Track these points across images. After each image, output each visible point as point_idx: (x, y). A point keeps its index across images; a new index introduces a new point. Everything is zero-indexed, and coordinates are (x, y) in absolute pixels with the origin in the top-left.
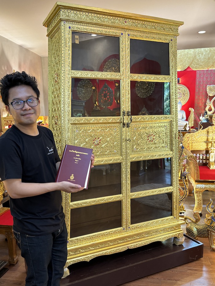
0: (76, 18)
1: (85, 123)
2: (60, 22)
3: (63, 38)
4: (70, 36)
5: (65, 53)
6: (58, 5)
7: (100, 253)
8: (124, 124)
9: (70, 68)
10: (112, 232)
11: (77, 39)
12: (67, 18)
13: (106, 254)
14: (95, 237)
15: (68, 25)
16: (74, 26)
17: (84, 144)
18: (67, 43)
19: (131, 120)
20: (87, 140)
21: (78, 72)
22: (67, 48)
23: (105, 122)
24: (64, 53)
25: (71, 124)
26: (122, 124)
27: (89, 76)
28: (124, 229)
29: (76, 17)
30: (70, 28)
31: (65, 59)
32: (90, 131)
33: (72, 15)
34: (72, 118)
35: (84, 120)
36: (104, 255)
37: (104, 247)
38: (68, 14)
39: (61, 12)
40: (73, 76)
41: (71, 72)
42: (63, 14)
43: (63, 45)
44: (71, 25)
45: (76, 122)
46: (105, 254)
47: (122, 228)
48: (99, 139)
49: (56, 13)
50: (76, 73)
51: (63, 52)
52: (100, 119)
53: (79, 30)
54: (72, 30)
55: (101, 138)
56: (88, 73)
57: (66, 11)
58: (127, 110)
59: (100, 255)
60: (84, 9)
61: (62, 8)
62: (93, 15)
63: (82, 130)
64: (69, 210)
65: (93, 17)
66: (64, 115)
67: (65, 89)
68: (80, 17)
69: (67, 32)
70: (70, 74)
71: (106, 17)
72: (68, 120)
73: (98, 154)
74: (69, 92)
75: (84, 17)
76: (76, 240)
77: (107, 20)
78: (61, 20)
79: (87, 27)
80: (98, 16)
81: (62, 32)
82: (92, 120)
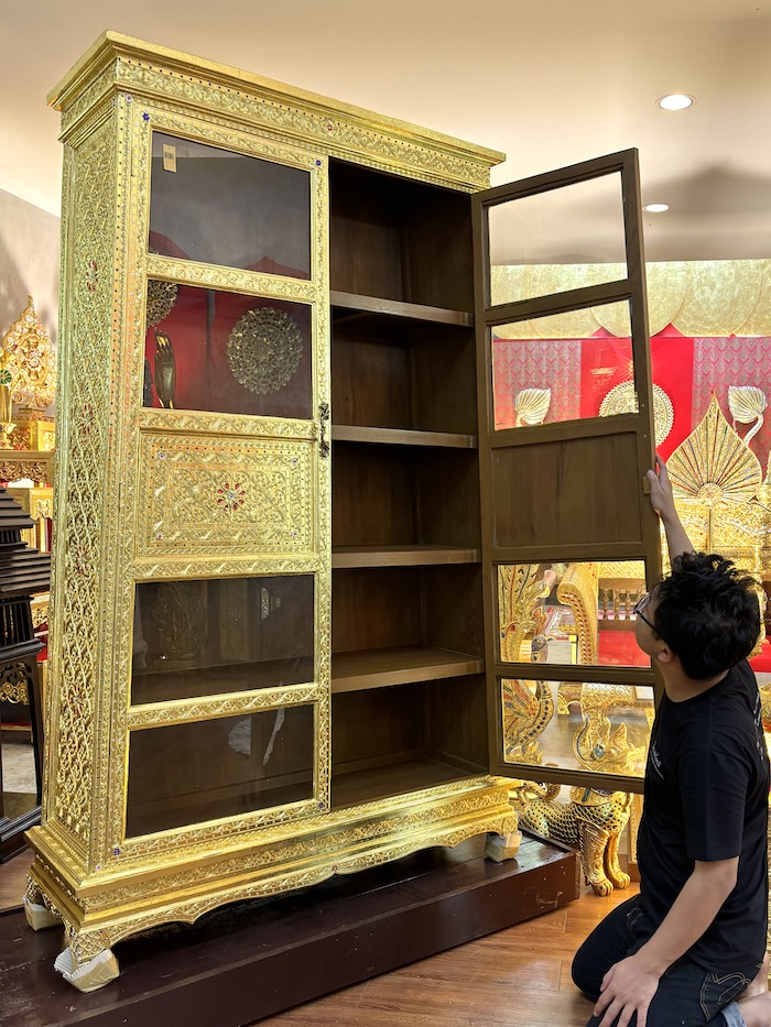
0: (169, 92)
1: (189, 431)
2: (112, 94)
3: (120, 148)
4: (148, 142)
5: (128, 192)
6: (108, 42)
7: (235, 889)
8: (324, 447)
9: (143, 246)
10: (280, 817)
11: (171, 156)
12: (137, 85)
13: (258, 895)
14: (217, 835)
15: (139, 108)
16: (160, 113)
17: (188, 500)
18: (136, 162)
20: (196, 489)
21: (170, 260)
22: (135, 180)
23: (260, 433)
24: (124, 193)
25: (141, 429)
26: (317, 444)
28: (321, 805)
29: (167, 88)
30: (146, 117)
31: (127, 215)
33: (155, 79)
34: (146, 410)
35: (185, 420)
36: (250, 897)
37: (250, 871)
38: (140, 75)
39: (118, 63)
40: (153, 272)
41: (149, 260)
42: (124, 71)
43: (120, 169)
44: (150, 111)
45: (161, 425)
46: (253, 894)
47: (313, 800)
48: (240, 489)
49: (101, 65)
50: (165, 265)
51: (119, 190)
52: (244, 423)
53: (176, 129)
54: (153, 127)
55: (246, 484)
56: (206, 270)
57: (135, 63)
59: (235, 899)
60: (195, 67)
61: (122, 53)
62: (224, 89)
63: (180, 454)
64: (123, 732)
65: (224, 96)
66: (117, 400)
67: (124, 311)
68: (181, 88)
69: (137, 130)
70: (144, 264)
71: (269, 103)
72: (133, 417)
73: (236, 538)
74: (138, 324)
75: (193, 90)
76: (148, 843)
77: (269, 114)
78: (117, 89)
79: (205, 126)
80: (242, 95)
81: (119, 127)
82: (217, 424)
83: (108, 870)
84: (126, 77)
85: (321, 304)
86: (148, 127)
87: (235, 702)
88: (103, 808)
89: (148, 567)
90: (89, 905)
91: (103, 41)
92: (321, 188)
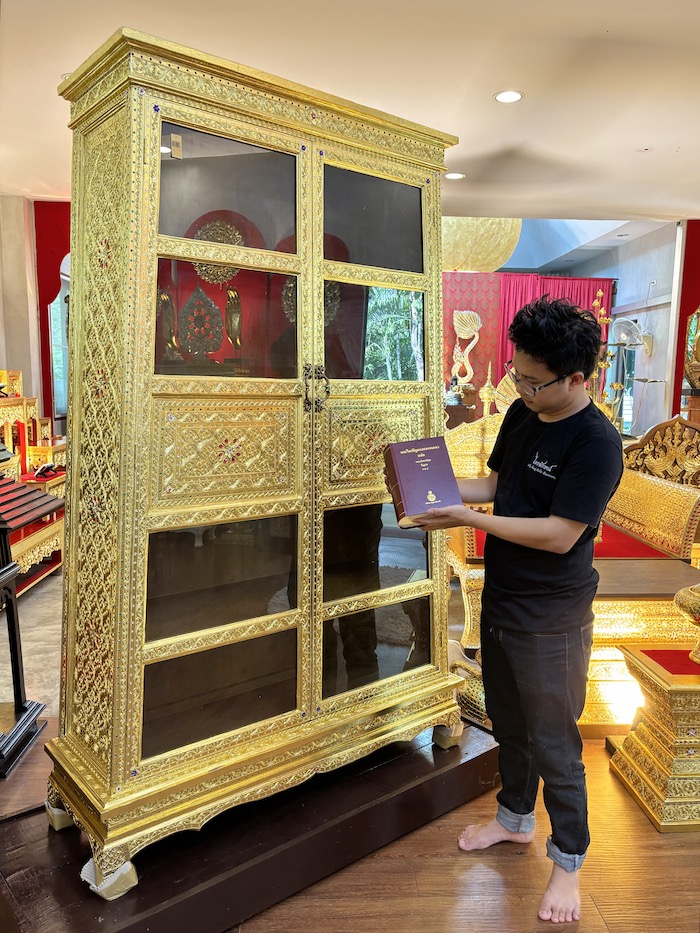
0: (176, 85)
1: (194, 395)
2: (126, 87)
3: (134, 137)
4: (158, 133)
5: (141, 180)
6: (124, 39)
7: (233, 796)
8: (307, 402)
9: (154, 228)
10: (270, 728)
11: (177, 144)
12: (148, 79)
13: (253, 799)
14: (218, 749)
15: (150, 99)
16: (168, 105)
17: (193, 456)
18: (148, 151)
19: (328, 392)
20: (200, 445)
21: (177, 240)
22: (147, 167)
23: (254, 393)
24: (138, 180)
25: (153, 394)
26: (301, 401)
27: (211, 256)
28: (304, 715)
29: (175, 81)
30: (156, 109)
31: (140, 200)
32: (211, 418)
33: (165, 73)
34: (157, 377)
35: (192, 384)
36: (247, 801)
37: (246, 778)
38: (151, 69)
39: (132, 58)
40: (163, 252)
41: (159, 241)
42: (137, 66)
43: (134, 157)
44: (160, 103)
45: (170, 391)
46: (250, 798)
47: (297, 711)
48: (237, 444)
49: (115, 58)
50: (172, 243)
51: (133, 177)
52: (241, 385)
53: (183, 119)
54: (163, 118)
55: (243, 439)
56: (208, 248)
57: (146, 58)
58: (315, 363)
59: (234, 805)
60: (200, 61)
61: (136, 49)
62: (224, 82)
63: (187, 415)
64: (139, 667)
65: (224, 89)
66: (132, 369)
67: (138, 288)
68: (187, 82)
69: (149, 121)
70: (155, 244)
71: (262, 94)
72: (146, 384)
73: (233, 487)
74: (150, 299)
75: (198, 83)
76: (160, 763)
77: (263, 104)
78: (131, 83)
79: (208, 116)
80: (240, 87)
81: (133, 118)
82: (218, 388)
83: (127, 790)
84: (139, 72)
85: (305, 276)
86: (159, 118)
87: (233, 632)
88: (122, 736)
89: (160, 519)
90: (111, 823)
91: (119, 38)
92: (305, 171)
